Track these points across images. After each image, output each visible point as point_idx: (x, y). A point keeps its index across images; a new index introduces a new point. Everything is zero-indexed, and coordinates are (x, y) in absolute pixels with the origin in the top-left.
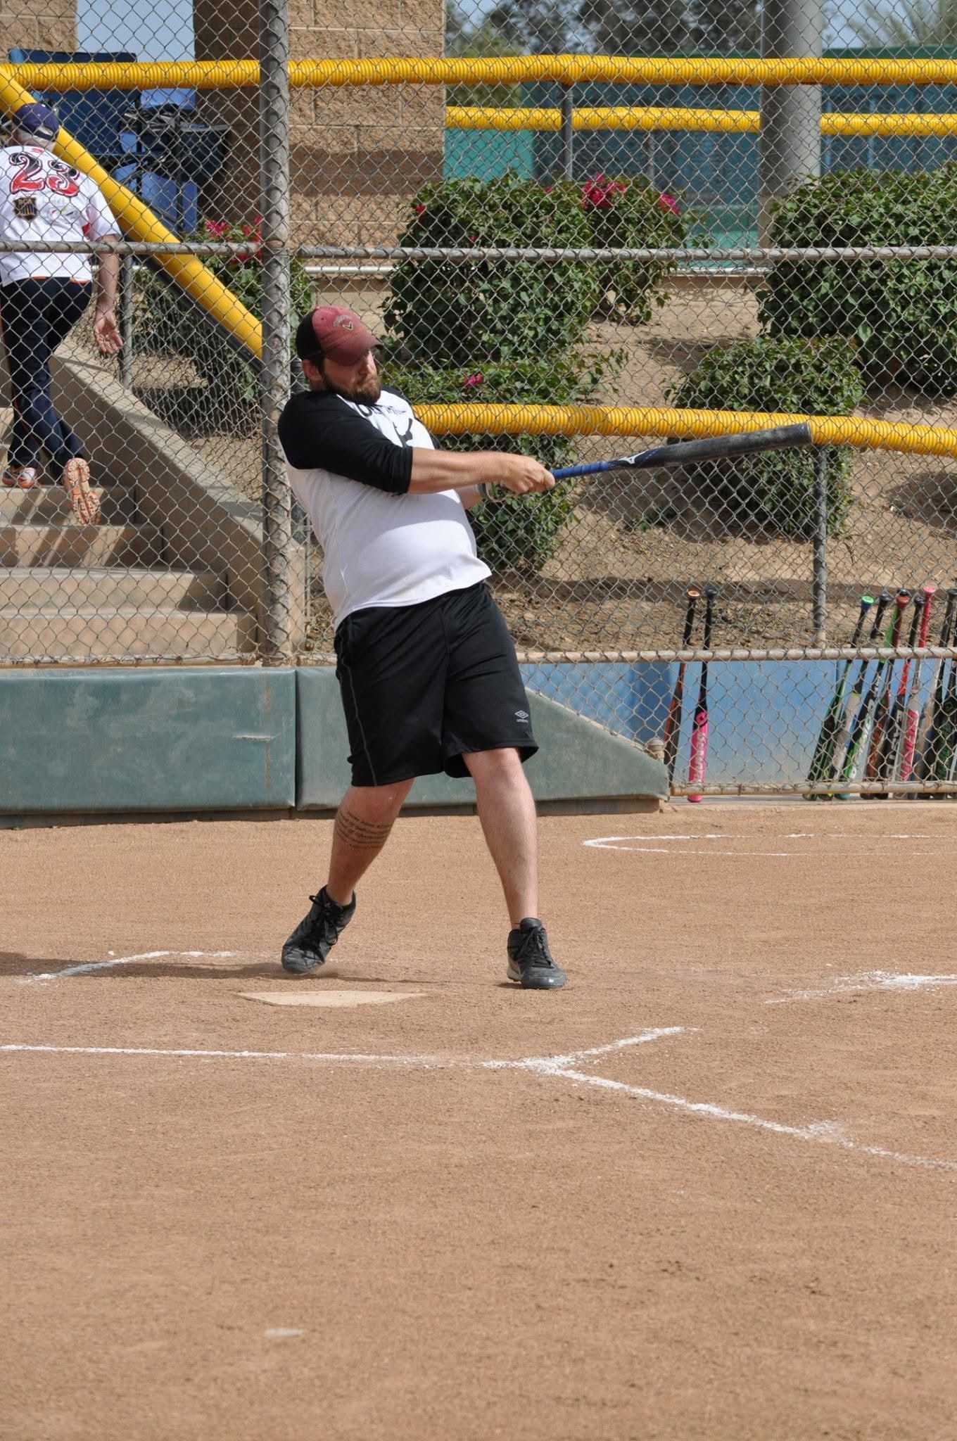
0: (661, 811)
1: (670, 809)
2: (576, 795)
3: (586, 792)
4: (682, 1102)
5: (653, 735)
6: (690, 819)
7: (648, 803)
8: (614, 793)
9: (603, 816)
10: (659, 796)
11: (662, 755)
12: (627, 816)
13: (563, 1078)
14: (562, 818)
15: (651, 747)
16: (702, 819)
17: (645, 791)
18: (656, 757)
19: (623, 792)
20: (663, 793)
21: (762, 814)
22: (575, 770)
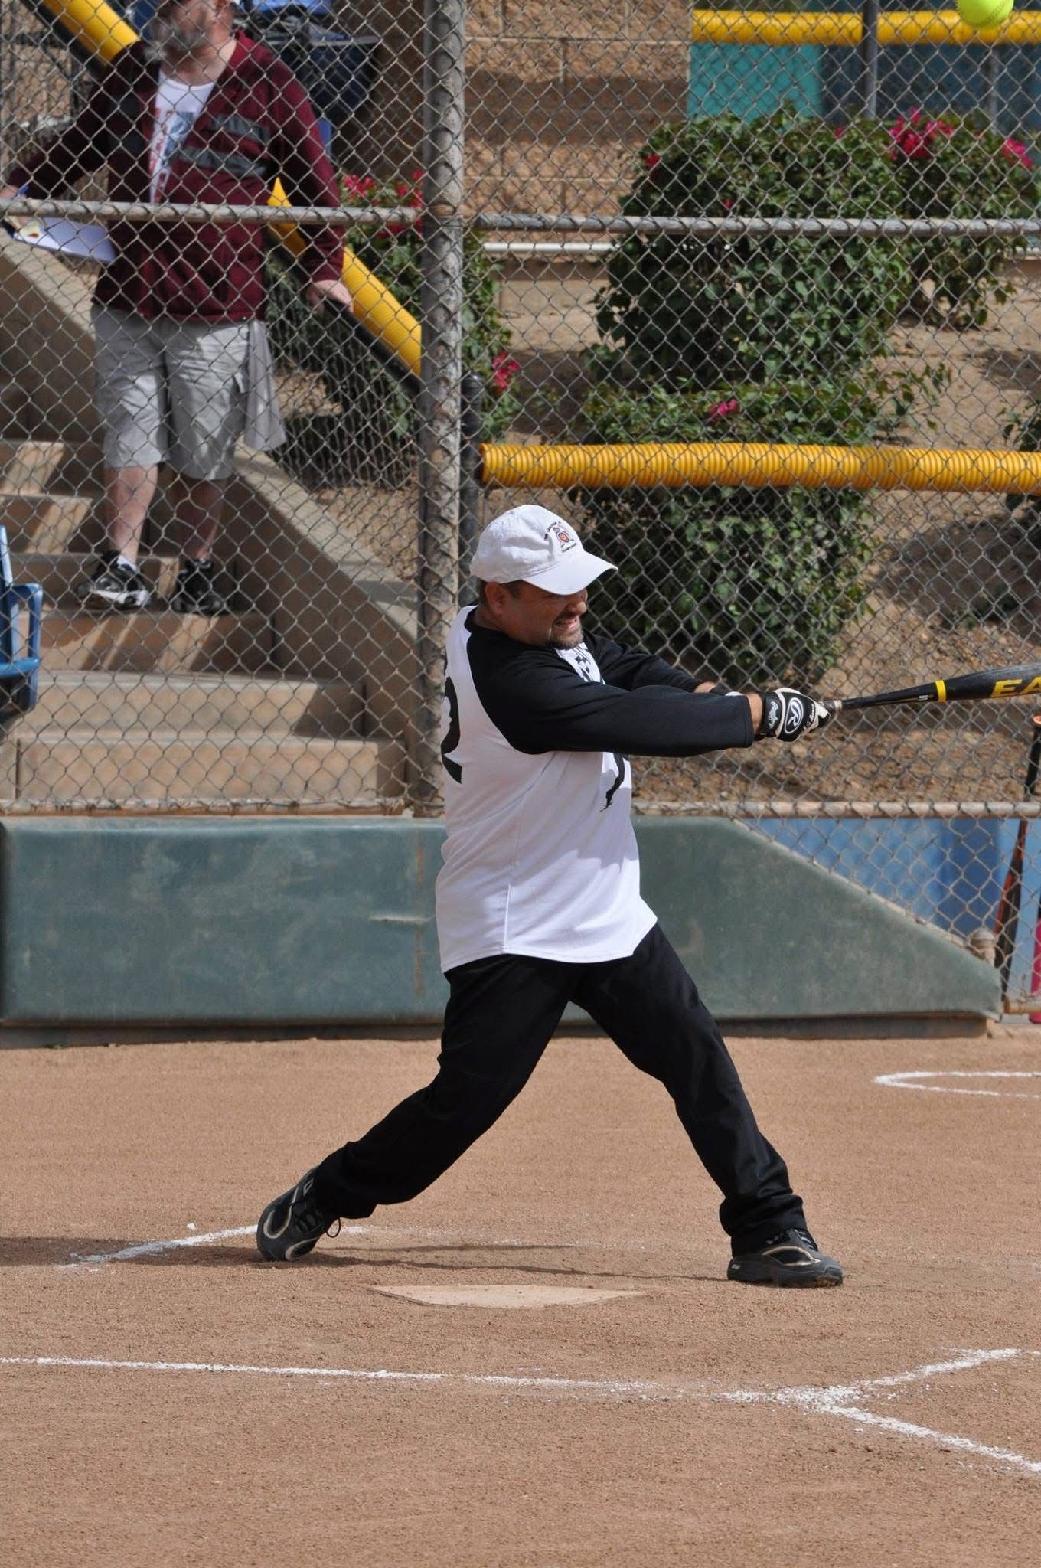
0: (990, 1036)
1: (1002, 1032)
2: (863, 1009)
3: (879, 1006)
5: (978, 924)
6: (1032, 1049)
7: (970, 1023)
8: (920, 1007)
9: (904, 1042)
10: (987, 1013)
11: (991, 954)
12: (938, 1042)
14: (844, 1044)
15: (976, 942)
17: (967, 1005)
18: (982, 957)
19: (933, 1006)
20: (992, 1009)
22: (863, 974)
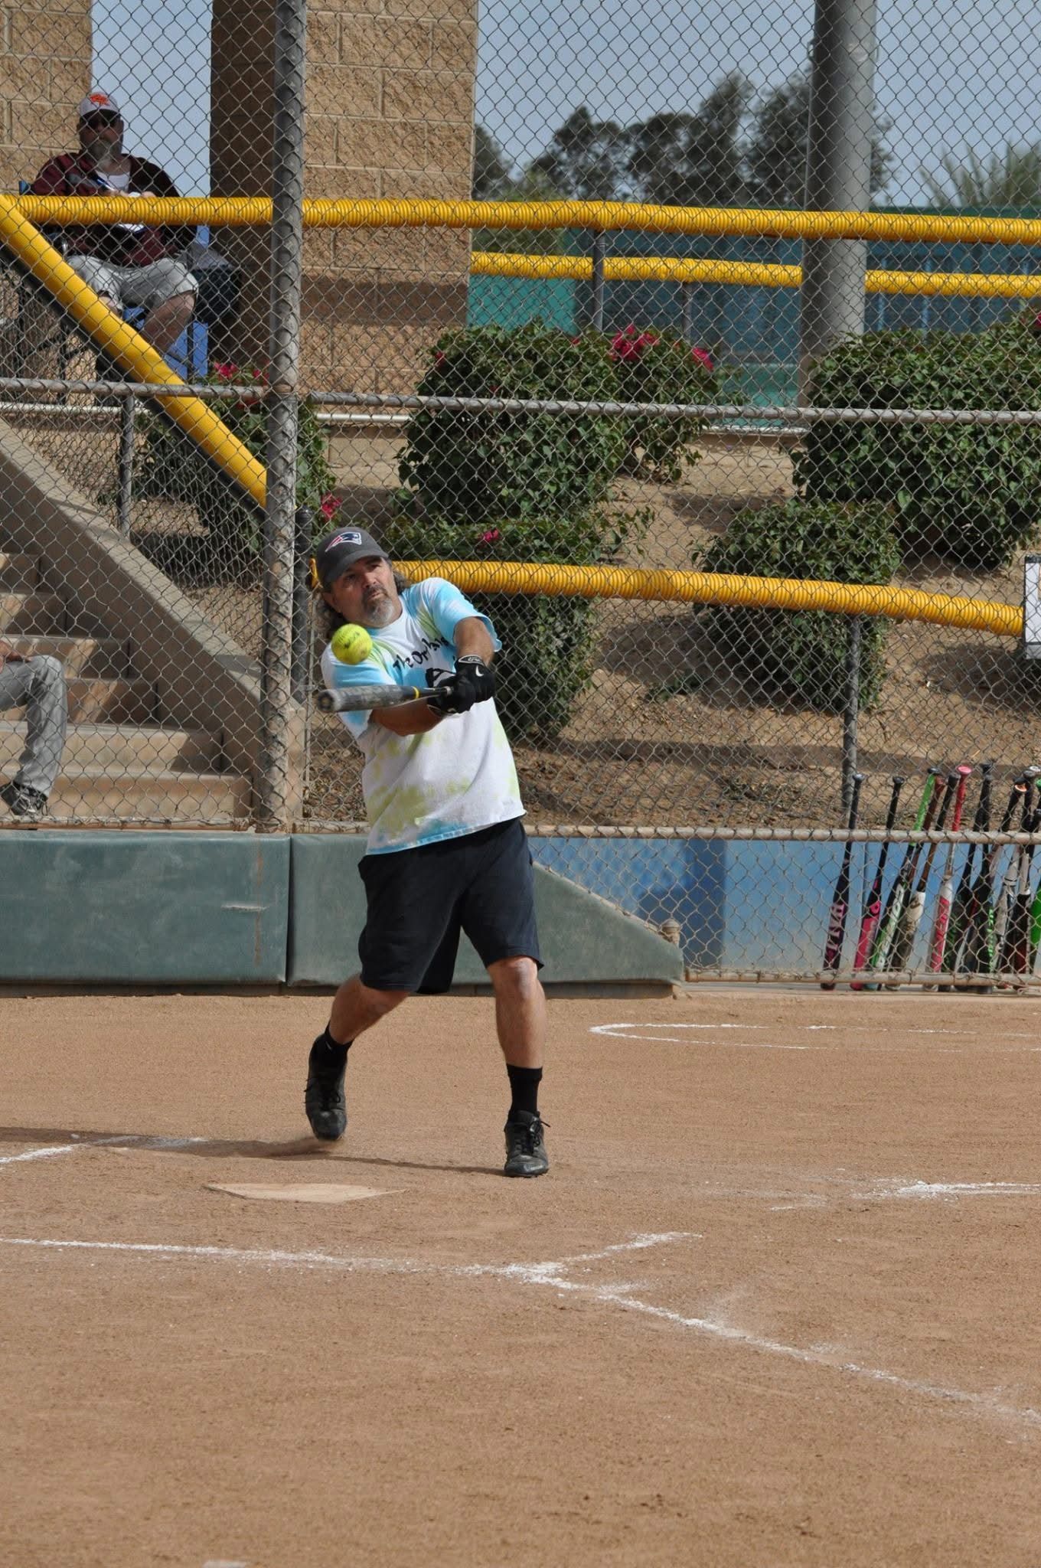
0: (675, 997)
1: (684, 995)
2: (583, 978)
3: (595, 975)
4: (676, 1316)
5: (668, 916)
6: (705, 1007)
7: (662, 988)
8: (625, 977)
9: (613, 1001)
10: (673, 981)
11: (677, 937)
12: (637, 1001)
13: (549, 1286)
14: (569, 1002)
15: (665, 929)
16: (718, 1007)
17: (658, 975)
18: (670, 940)
19: (634, 976)
20: (677, 978)
21: (781, 1003)
22: (584, 952)
